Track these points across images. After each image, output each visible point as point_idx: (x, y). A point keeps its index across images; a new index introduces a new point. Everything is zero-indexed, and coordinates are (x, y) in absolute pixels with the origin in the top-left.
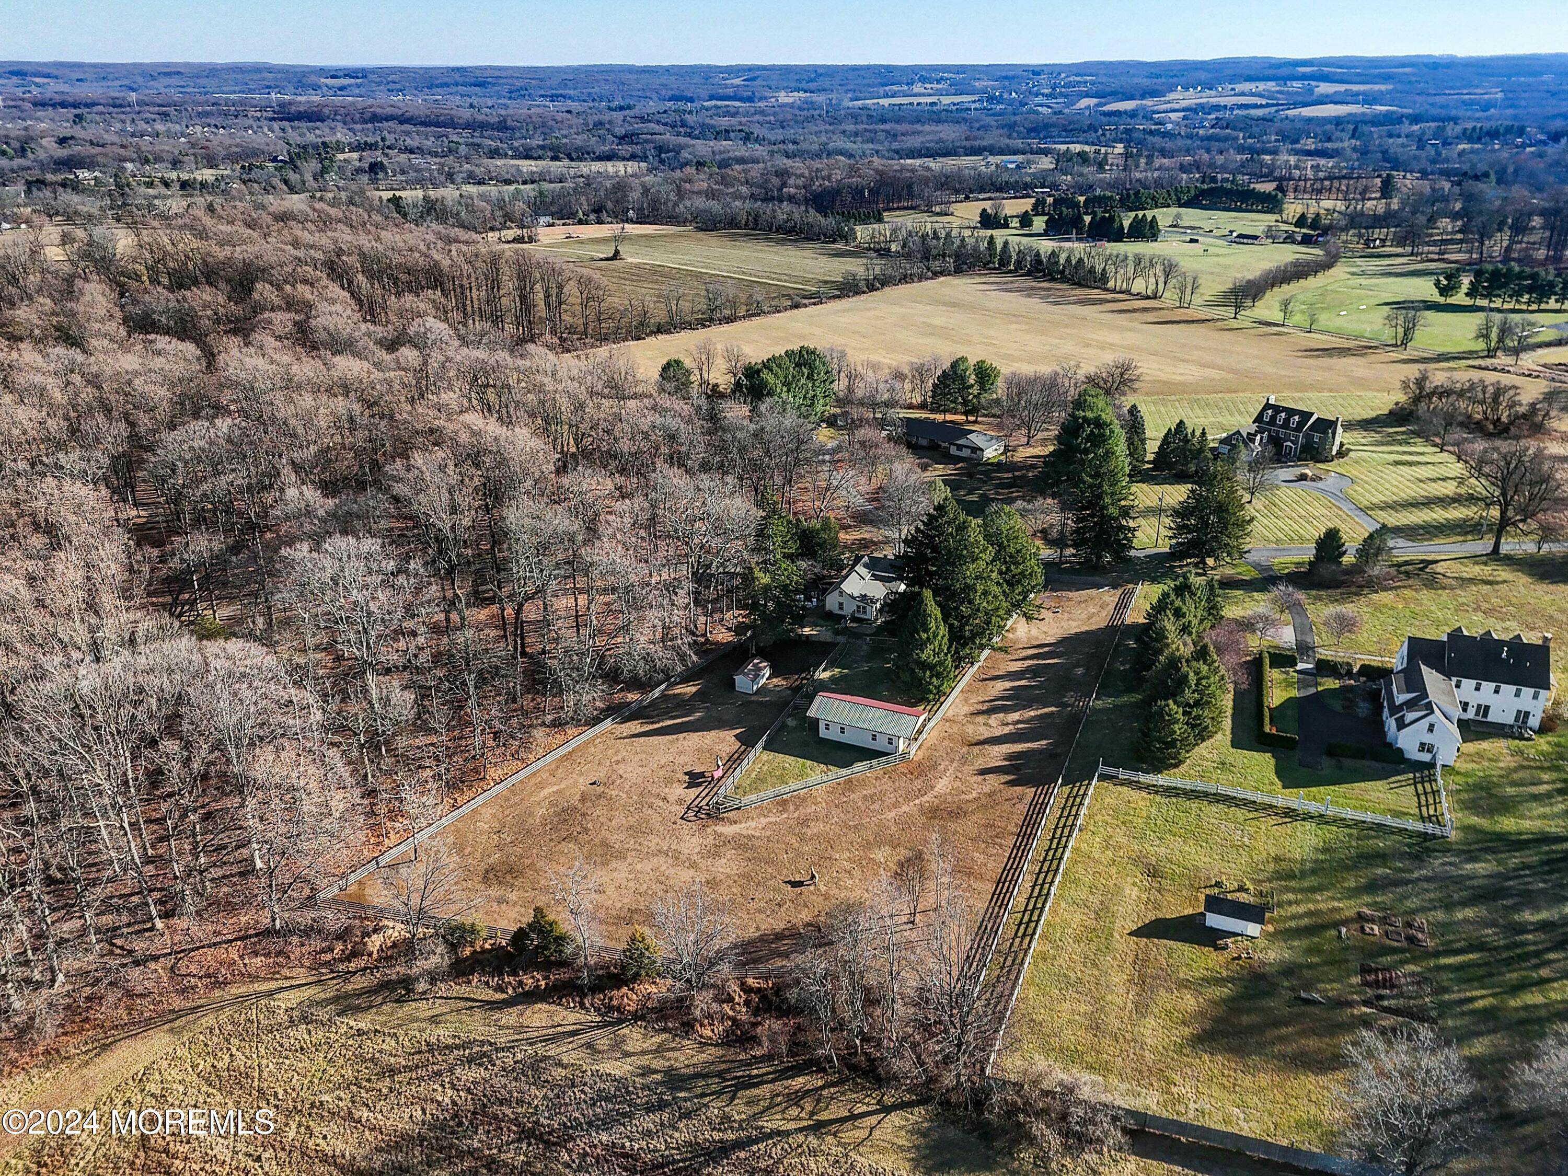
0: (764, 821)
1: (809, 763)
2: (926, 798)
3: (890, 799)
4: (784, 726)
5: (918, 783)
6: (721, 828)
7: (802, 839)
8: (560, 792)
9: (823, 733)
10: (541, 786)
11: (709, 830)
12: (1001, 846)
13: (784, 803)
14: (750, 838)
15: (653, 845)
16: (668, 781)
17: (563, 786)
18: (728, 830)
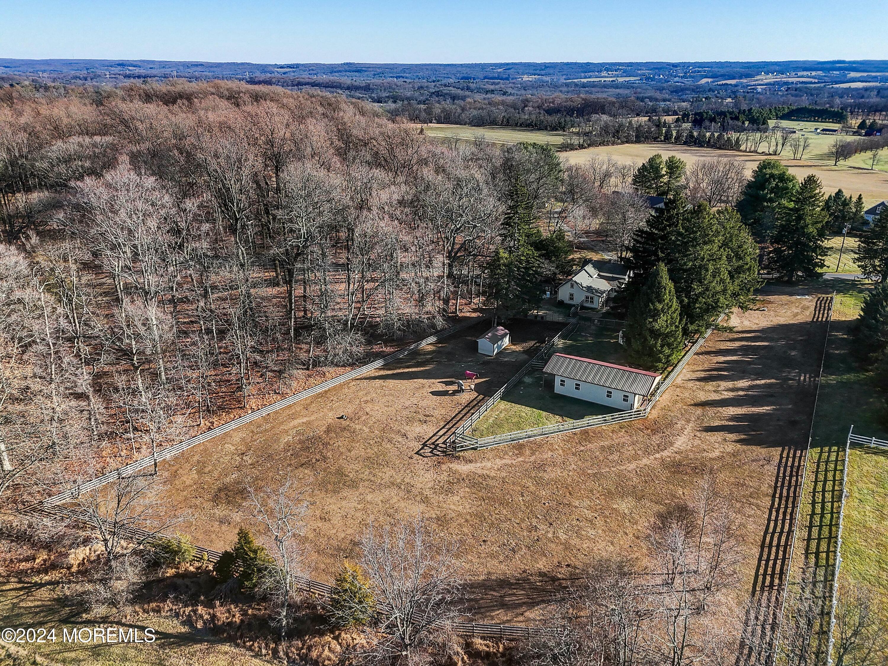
0: (499, 462)
1: (544, 413)
2: (665, 453)
3: (629, 451)
4: (520, 382)
5: (656, 439)
6: (455, 466)
7: (539, 482)
8: (309, 423)
9: (558, 389)
10: (293, 417)
11: (444, 467)
12: (758, 506)
13: (521, 447)
14: (485, 477)
15: (387, 478)
16: (410, 421)
17: (312, 418)
18: (463, 468)
